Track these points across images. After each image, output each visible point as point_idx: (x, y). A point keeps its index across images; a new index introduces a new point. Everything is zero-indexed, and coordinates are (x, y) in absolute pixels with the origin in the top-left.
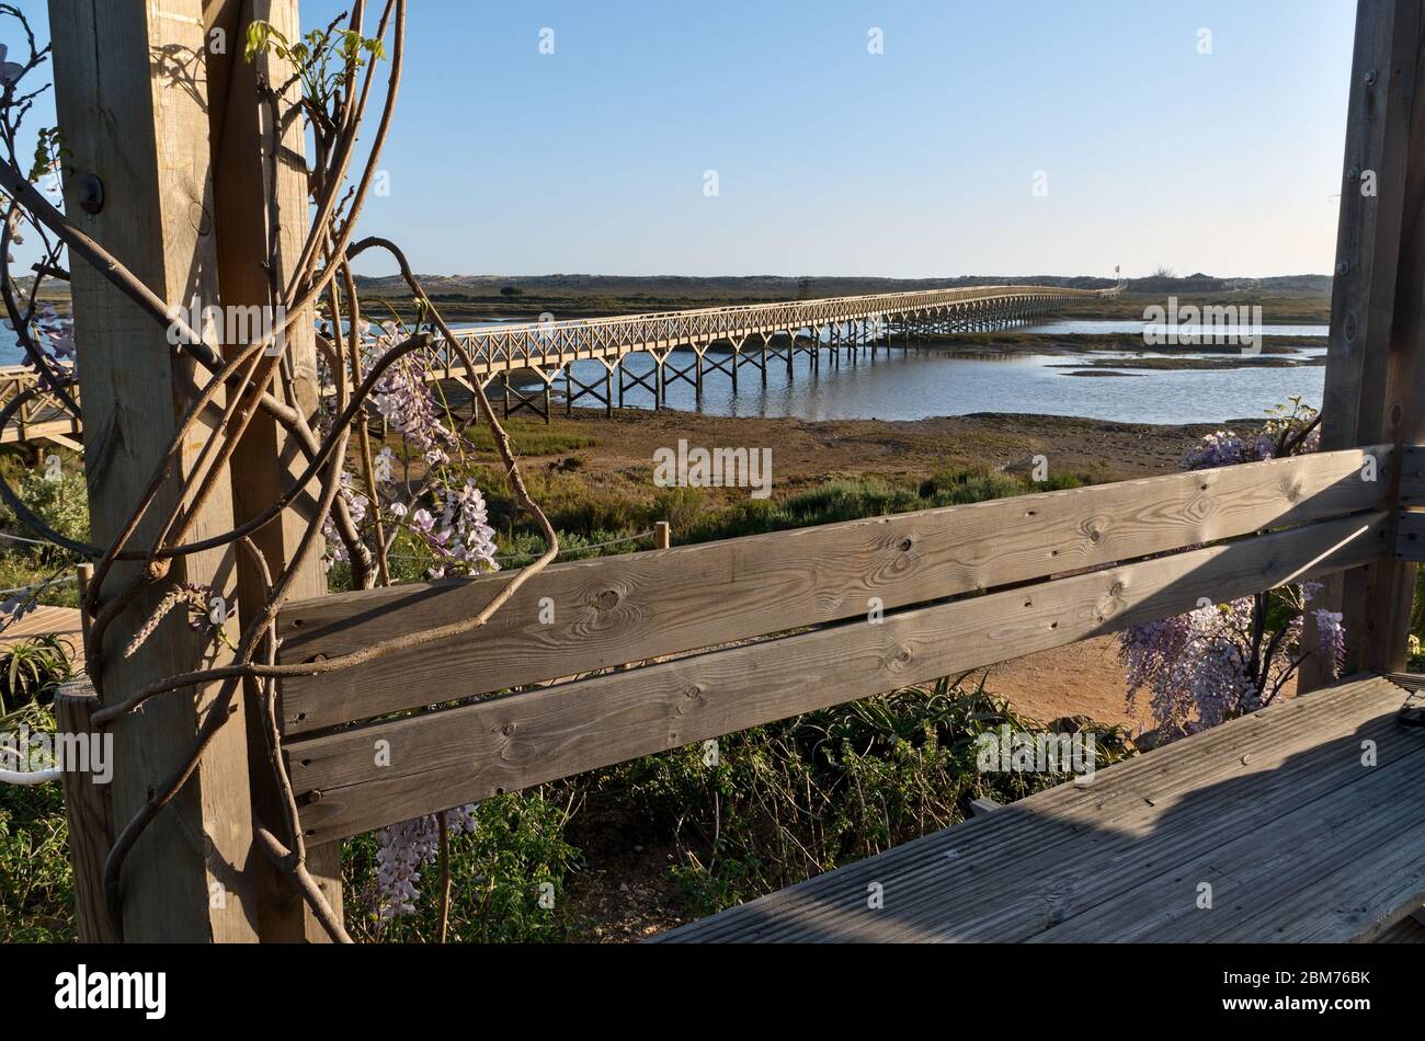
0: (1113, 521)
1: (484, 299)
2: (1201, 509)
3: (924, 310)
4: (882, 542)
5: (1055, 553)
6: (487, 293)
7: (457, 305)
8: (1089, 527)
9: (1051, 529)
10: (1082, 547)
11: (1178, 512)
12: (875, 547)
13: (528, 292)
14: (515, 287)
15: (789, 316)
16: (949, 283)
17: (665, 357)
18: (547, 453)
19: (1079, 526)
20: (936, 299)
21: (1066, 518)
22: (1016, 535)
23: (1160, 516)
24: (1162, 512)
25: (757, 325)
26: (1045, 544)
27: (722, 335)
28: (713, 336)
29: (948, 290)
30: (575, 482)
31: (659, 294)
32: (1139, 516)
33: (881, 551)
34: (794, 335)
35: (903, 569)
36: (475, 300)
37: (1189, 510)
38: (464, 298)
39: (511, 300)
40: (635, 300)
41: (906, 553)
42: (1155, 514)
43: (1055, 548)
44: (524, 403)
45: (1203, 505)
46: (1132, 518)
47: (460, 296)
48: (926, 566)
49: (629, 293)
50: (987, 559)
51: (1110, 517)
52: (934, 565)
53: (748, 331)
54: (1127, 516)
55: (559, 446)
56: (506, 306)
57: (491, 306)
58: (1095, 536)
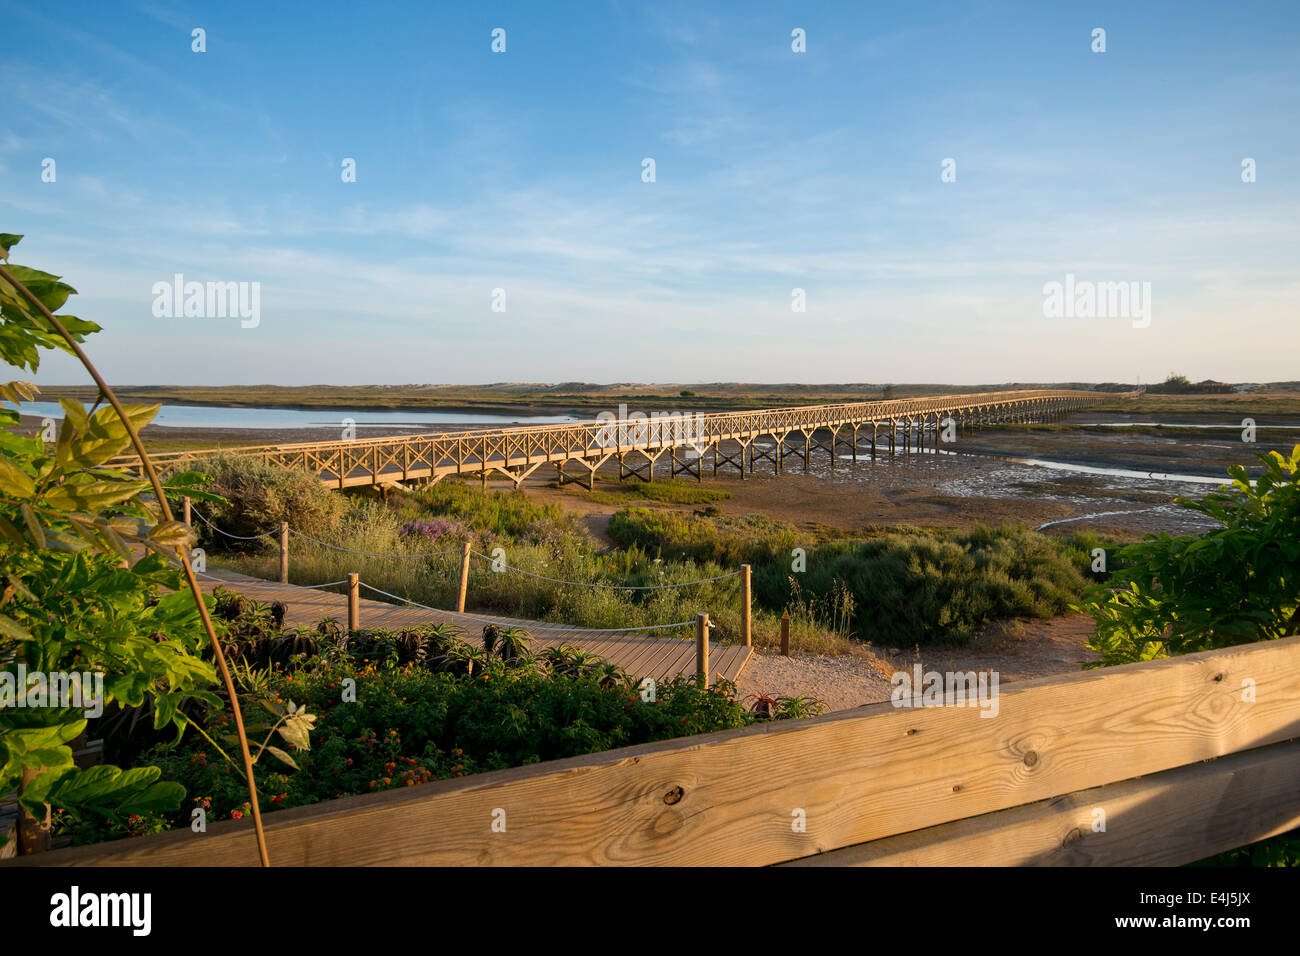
0: (1061, 735)
1: (669, 398)
2: (1213, 708)
3: (976, 407)
4: (626, 795)
5: (957, 789)
6: (672, 395)
7: (653, 402)
8: (1020, 745)
9: (952, 753)
10: (1009, 776)
11: (1175, 716)
12: (612, 803)
13: (697, 395)
14: (690, 391)
15: (872, 412)
16: (997, 388)
17: (782, 439)
18: (696, 503)
19: (1001, 745)
20: (985, 399)
21: (977, 735)
22: (889, 764)
23: (1146, 723)
24: (1147, 717)
25: (849, 417)
26: (940, 775)
27: (824, 424)
28: (818, 425)
29: (995, 393)
30: (710, 523)
31: (786, 396)
32: (1107, 725)
33: (624, 808)
34: (876, 425)
35: (669, 834)
36: (665, 399)
37: (1194, 712)
38: (657, 398)
39: (686, 399)
40: (769, 400)
41: (675, 807)
42: (1136, 720)
43: (959, 781)
44: (685, 468)
45: (1218, 703)
46: (1097, 728)
47: (653, 397)
48: (716, 823)
49: (766, 395)
50: (831, 805)
51: (1057, 729)
52: (729, 822)
53: (842, 422)
54: (1086, 726)
55: (705, 499)
56: (683, 403)
57: (673, 403)
58: (1031, 759)
